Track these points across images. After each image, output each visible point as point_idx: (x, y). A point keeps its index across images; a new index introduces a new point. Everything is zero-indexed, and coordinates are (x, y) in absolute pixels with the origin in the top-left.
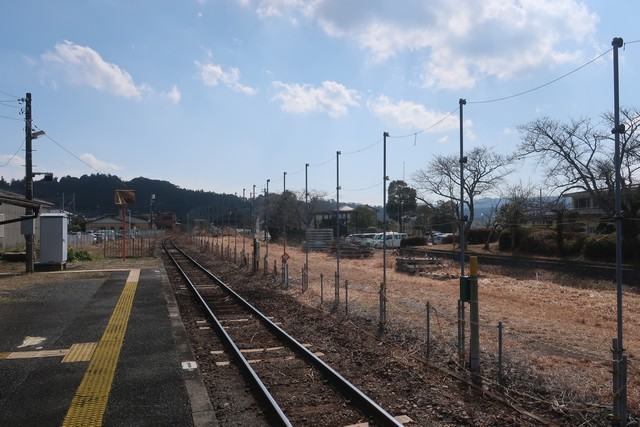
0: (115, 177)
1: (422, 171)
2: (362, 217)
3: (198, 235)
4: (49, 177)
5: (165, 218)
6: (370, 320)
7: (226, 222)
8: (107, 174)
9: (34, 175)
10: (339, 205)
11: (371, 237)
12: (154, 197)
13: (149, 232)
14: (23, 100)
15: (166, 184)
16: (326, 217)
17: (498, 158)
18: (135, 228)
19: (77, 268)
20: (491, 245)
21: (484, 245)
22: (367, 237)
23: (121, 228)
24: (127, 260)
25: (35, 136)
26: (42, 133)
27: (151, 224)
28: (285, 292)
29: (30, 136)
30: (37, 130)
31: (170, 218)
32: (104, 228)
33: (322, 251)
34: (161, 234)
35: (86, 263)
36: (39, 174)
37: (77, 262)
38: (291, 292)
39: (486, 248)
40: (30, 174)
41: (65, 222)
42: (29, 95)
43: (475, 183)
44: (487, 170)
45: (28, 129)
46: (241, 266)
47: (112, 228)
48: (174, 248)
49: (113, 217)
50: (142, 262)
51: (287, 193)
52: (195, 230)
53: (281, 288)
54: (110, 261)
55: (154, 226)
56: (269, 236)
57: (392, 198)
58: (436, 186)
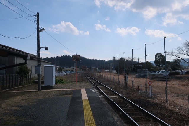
0: (70, 56)
3: (94, 72)
5: (84, 67)
7: (102, 68)
11: (155, 72)
12: (81, 61)
13: (80, 71)
14: (35, 16)
15: (83, 58)
22: (153, 72)
23: (72, 70)
24: (78, 83)
25: (41, 31)
26: (43, 29)
27: (80, 69)
29: (39, 31)
31: (86, 67)
33: (145, 78)
34: (83, 72)
38: (157, 101)
40: (39, 47)
41: (54, 68)
42: (38, 13)
45: (38, 28)
47: (69, 71)
48: (89, 77)
49: (69, 67)
50: (83, 84)
51: (122, 58)
52: (93, 71)
53: (149, 98)
54: (71, 83)
55: (81, 69)
56: (116, 72)
57: (156, 59)
58: (186, 52)
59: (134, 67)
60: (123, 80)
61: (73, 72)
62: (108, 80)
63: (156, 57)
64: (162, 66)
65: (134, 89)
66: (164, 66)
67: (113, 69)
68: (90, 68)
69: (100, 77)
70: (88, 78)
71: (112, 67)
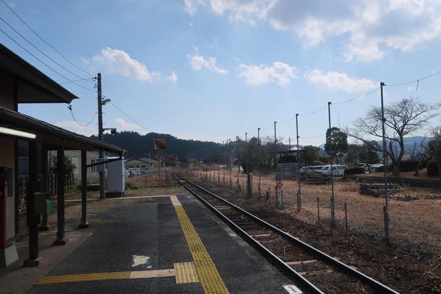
0: (136, 133)
1: (360, 119)
2: (308, 154)
3: (194, 169)
4: (114, 131)
5: (170, 159)
6: (373, 236)
7: (212, 160)
8: (131, 131)
9: (104, 130)
10: (290, 146)
11: (319, 168)
13: (161, 169)
14: (95, 78)
15: (168, 136)
16: (282, 155)
17: (422, 106)
18: (153, 166)
19: (131, 195)
20: (419, 172)
21: (414, 172)
22: (316, 168)
23: (143, 167)
24: (162, 189)
25: (104, 103)
26: (109, 100)
27: (162, 163)
28: (283, 212)
29: (101, 103)
30: (105, 99)
31: (174, 159)
32: (132, 167)
33: (291, 179)
34: (170, 169)
35: (136, 191)
36: (107, 129)
37: (130, 191)
38: (288, 211)
39: (417, 174)
40: (101, 130)
41: (123, 163)
43: (404, 125)
44: (414, 115)
45: (99, 98)
46: (237, 191)
47: (138, 167)
48: (182, 179)
49: (137, 159)
50: (173, 190)
51: (254, 139)
52: (191, 166)
53: (278, 208)
54: (150, 189)
55: (164, 164)
56: (242, 169)
57: (328, 140)
58: (373, 129)
59: (281, 157)
60: (245, 184)
61: (146, 169)
62: (219, 185)
63: (327, 136)
64: (341, 156)
65: (262, 197)
66: (345, 155)
67: (236, 163)
68: (185, 161)
69: (205, 179)
70: (182, 181)
71: (235, 157)
